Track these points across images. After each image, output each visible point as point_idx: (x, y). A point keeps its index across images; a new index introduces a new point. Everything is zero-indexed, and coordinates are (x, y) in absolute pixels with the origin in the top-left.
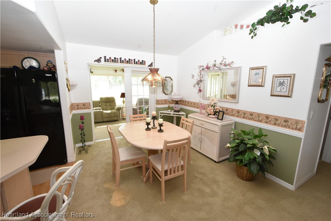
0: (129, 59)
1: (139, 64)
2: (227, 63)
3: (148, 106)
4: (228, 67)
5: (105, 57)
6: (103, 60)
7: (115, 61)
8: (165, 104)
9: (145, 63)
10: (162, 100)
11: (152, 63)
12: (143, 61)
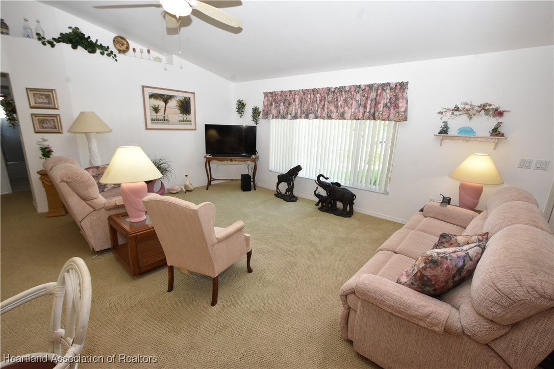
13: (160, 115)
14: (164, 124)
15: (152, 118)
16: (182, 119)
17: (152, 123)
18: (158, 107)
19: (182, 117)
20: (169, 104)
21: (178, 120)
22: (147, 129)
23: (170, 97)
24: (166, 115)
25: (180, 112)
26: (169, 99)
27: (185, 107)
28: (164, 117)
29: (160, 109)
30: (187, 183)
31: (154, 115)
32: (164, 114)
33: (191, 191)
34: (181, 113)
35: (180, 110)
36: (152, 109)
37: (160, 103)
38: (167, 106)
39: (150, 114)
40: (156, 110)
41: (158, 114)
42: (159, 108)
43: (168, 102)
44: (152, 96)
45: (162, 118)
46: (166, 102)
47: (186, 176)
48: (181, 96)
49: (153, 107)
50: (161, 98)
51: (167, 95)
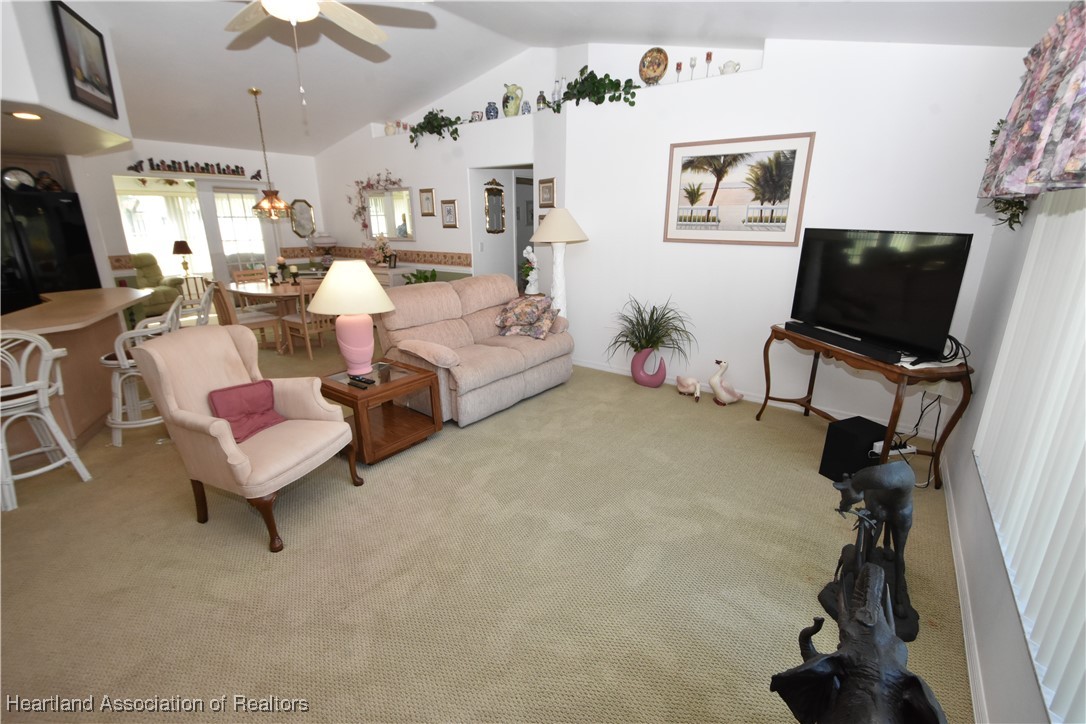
0: (207, 165)
1: (229, 173)
2: (393, 180)
3: (264, 264)
4: (396, 186)
5: (151, 160)
6: (146, 165)
7: (175, 168)
8: (303, 256)
9: (243, 172)
10: (293, 250)
11: (259, 172)
12: (237, 167)
13: (700, 208)
14: (706, 228)
15: (681, 214)
16: (757, 214)
17: (679, 227)
18: (698, 189)
19: (755, 208)
20: (726, 179)
21: (745, 217)
22: (666, 239)
23: (734, 159)
24: (714, 206)
25: (753, 195)
26: (730, 164)
27: (774, 180)
28: (709, 211)
29: (702, 194)
30: (716, 380)
31: (687, 209)
32: (711, 204)
33: (724, 405)
34: (756, 199)
35: (754, 190)
36: (685, 194)
37: (706, 179)
38: (721, 183)
39: (679, 205)
40: (693, 195)
41: (695, 206)
42: (701, 192)
43: (726, 172)
44: (691, 164)
45: (704, 213)
46: (720, 174)
47: (718, 362)
48: (765, 152)
49: (686, 190)
50: (710, 165)
51: (725, 156)
